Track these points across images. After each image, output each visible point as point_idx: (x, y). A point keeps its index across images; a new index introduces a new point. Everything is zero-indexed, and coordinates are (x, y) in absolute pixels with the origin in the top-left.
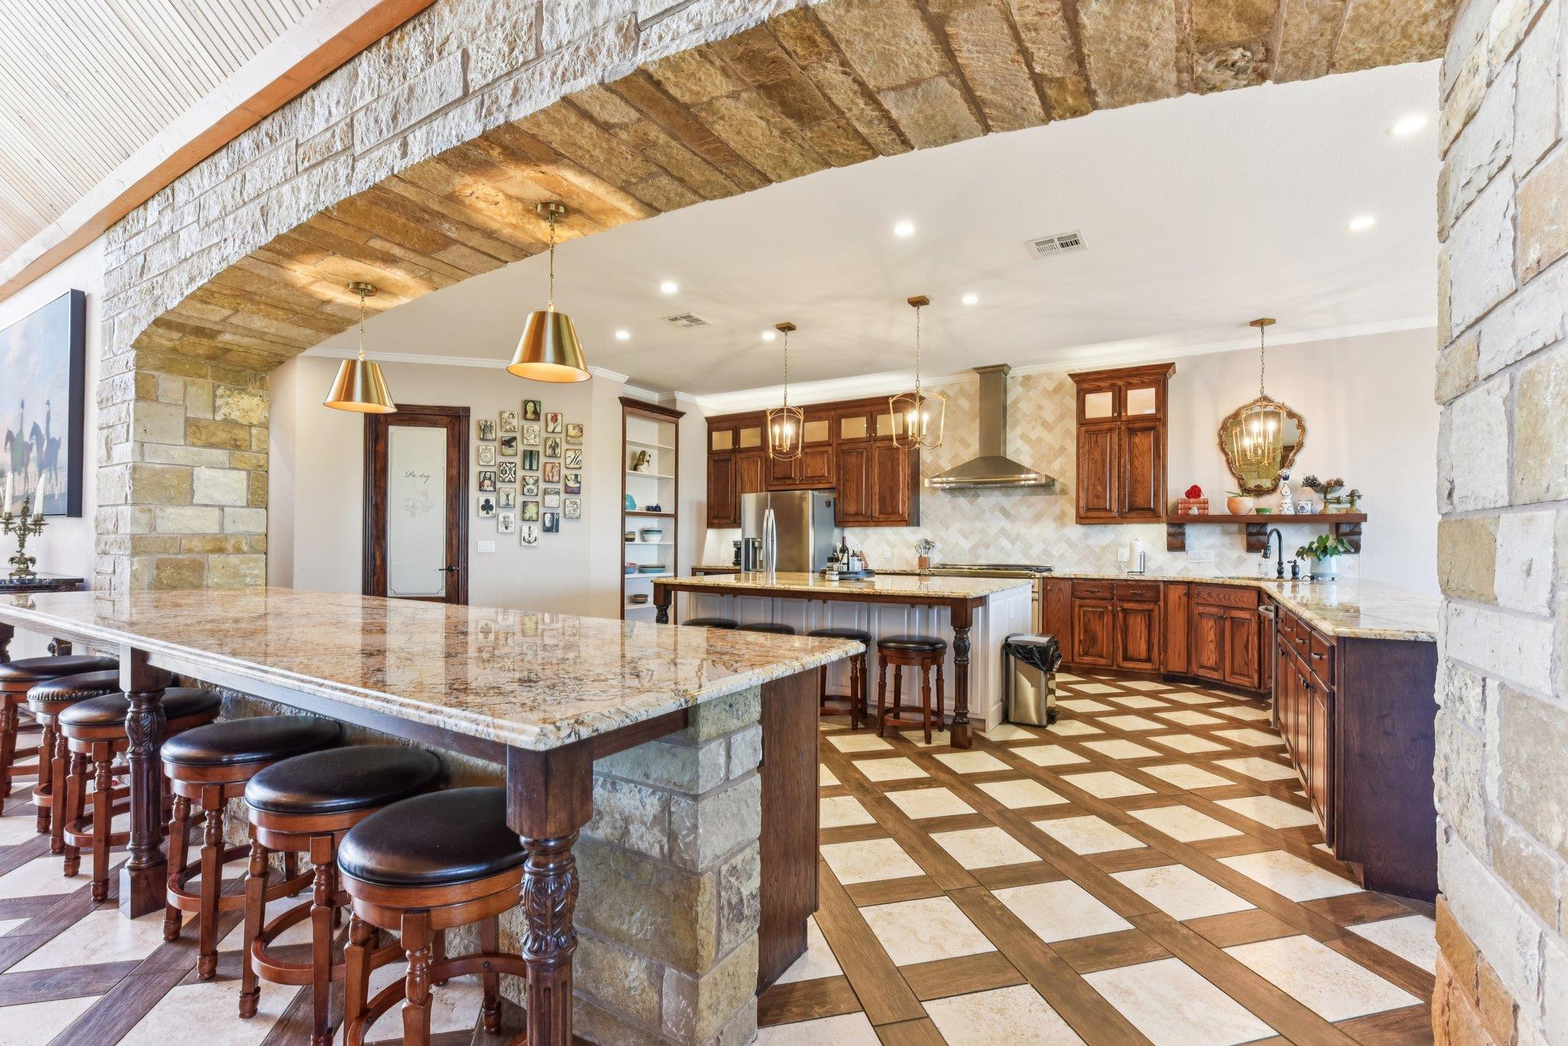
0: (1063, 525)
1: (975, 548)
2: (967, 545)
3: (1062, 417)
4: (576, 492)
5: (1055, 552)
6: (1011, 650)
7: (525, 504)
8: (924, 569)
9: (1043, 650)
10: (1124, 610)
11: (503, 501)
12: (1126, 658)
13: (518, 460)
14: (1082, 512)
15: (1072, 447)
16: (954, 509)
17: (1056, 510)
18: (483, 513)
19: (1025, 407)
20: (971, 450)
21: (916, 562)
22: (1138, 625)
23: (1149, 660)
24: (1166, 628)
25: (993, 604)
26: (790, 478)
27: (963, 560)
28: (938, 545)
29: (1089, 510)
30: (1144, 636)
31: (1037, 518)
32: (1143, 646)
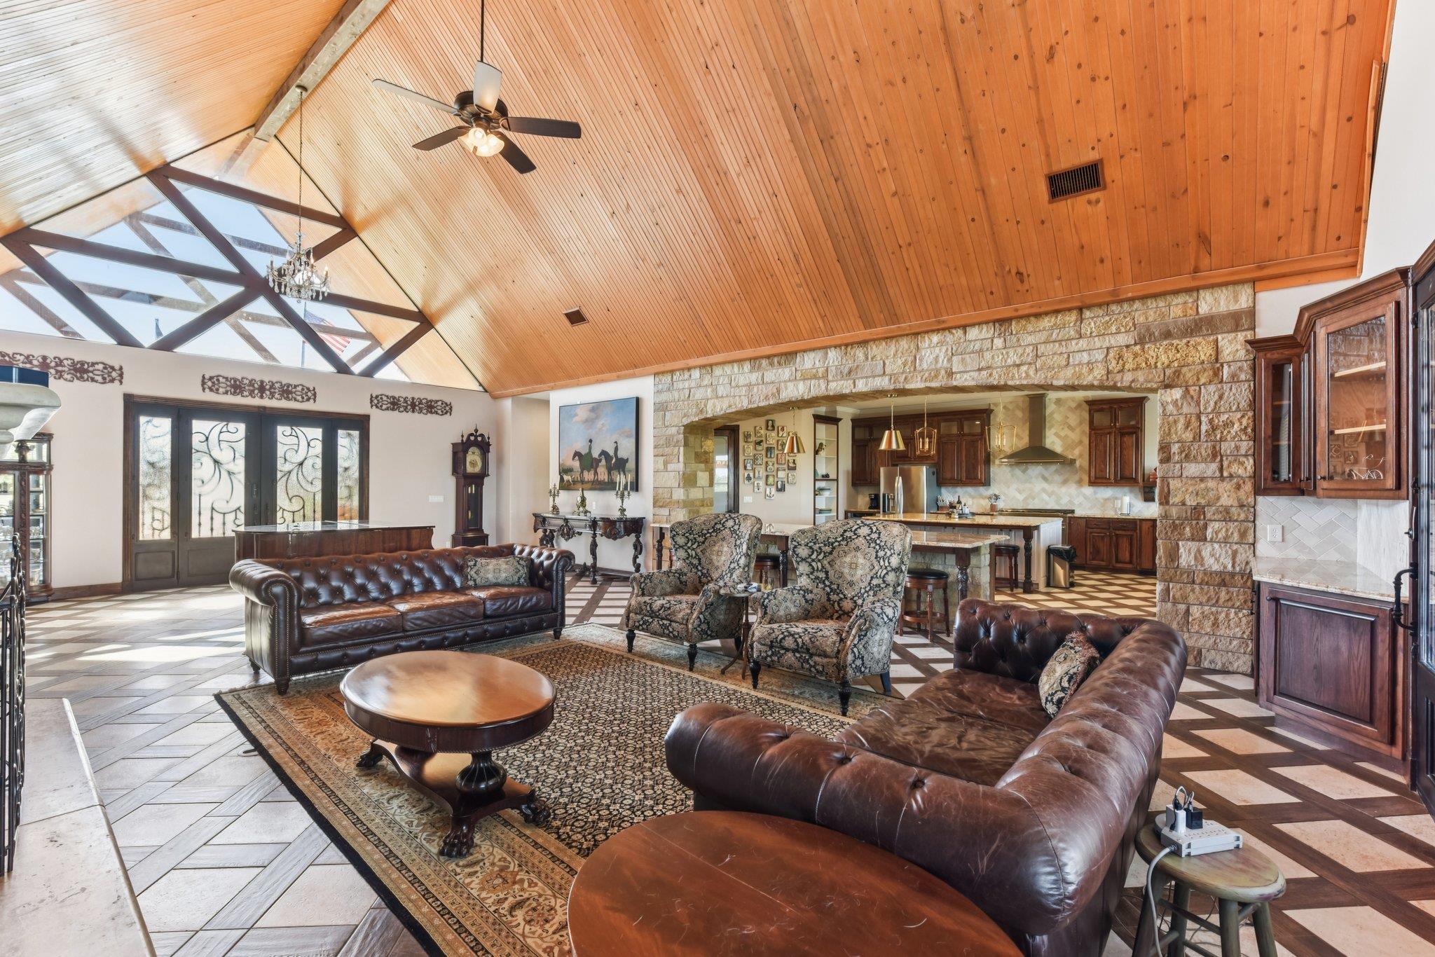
0: (1081, 486)
1: (1026, 499)
2: (1021, 497)
3: (1081, 423)
4: (794, 469)
5: (1076, 502)
6: (1050, 551)
7: (767, 477)
8: (993, 511)
9: (1067, 552)
10: (1117, 535)
11: (757, 475)
12: (1117, 561)
13: (764, 453)
14: (1093, 479)
15: (1086, 441)
16: (1012, 476)
17: (1077, 477)
18: (746, 482)
19: (1057, 417)
20: (1023, 442)
21: (988, 507)
22: (1124, 544)
23: (1131, 562)
24: (1141, 545)
25: (1042, 529)
26: (907, 457)
27: (1020, 506)
28: (1002, 497)
29: (1096, 478)
30: (1128, 549)
31: (1065, 482)
32: (1127, 555)
